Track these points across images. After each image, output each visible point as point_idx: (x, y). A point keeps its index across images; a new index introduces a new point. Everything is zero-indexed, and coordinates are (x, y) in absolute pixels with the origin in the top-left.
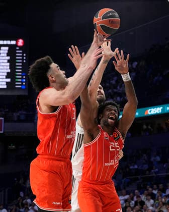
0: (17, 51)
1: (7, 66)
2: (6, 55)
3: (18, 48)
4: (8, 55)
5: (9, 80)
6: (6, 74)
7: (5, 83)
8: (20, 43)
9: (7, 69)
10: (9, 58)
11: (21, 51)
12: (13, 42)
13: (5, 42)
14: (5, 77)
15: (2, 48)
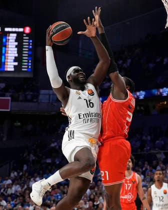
0: (24, 38)
1: (15, 51)
2: (14, 41)
3: (25, 35)
4: (16, 41)
5: (16, 64)
6: (14, 58)
7: (13, 67)
8: (28, 30)
9: (15, 54)
10: (16, 43)
11: (27, 38)
12: (21, 30)
13: (14, 30)
14: (12, 61)
15: (11, 35)
